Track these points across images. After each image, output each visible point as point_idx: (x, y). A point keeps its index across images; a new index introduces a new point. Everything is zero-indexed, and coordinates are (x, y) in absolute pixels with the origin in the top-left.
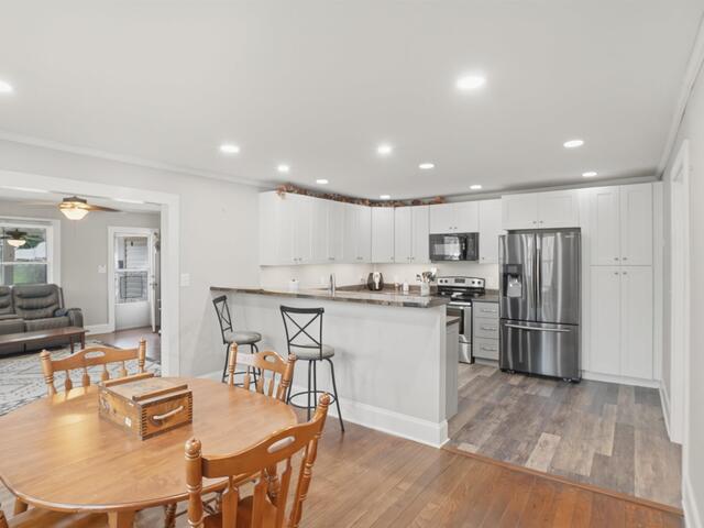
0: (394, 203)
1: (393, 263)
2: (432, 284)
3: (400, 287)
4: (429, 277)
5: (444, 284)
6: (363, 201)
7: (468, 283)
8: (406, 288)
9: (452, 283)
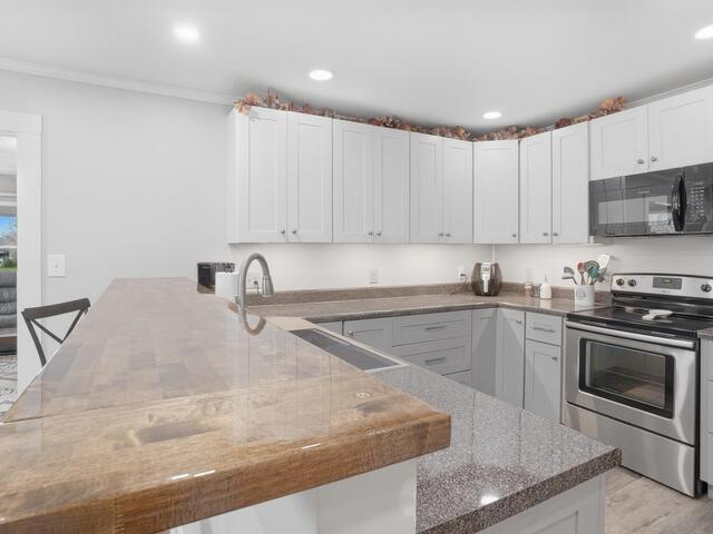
0: (519, 131)
1: (518, 245)
2: (599, 287)
3: (535, 290)
4: (590, 271)
5: (627, 288)
6: (454, 131)
7: (689, 289)
8: (545, 293)
9: (645, 286)
